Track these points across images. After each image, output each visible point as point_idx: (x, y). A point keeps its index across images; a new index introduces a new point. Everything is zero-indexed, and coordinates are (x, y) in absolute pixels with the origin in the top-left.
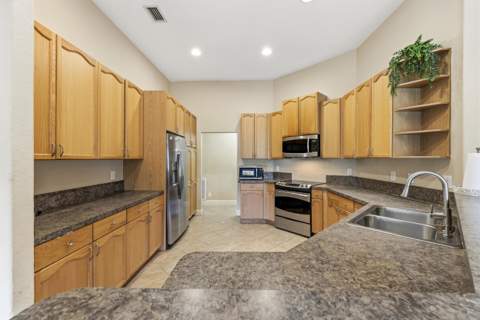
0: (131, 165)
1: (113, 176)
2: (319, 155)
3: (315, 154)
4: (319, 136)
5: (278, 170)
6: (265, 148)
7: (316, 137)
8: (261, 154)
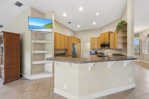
0: (66, 50)
1: (63, 52)
2: (109, 48)
3: (108, 47)
4: (109, 43)
5: (101, 52)
6: (97, 46)
7: (108, 43)
8: (96, 48)
